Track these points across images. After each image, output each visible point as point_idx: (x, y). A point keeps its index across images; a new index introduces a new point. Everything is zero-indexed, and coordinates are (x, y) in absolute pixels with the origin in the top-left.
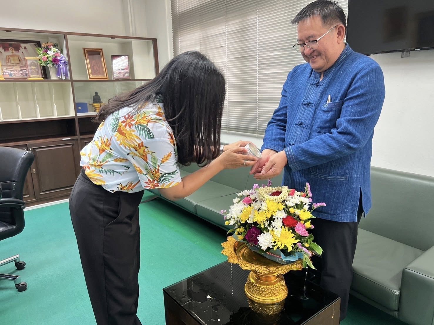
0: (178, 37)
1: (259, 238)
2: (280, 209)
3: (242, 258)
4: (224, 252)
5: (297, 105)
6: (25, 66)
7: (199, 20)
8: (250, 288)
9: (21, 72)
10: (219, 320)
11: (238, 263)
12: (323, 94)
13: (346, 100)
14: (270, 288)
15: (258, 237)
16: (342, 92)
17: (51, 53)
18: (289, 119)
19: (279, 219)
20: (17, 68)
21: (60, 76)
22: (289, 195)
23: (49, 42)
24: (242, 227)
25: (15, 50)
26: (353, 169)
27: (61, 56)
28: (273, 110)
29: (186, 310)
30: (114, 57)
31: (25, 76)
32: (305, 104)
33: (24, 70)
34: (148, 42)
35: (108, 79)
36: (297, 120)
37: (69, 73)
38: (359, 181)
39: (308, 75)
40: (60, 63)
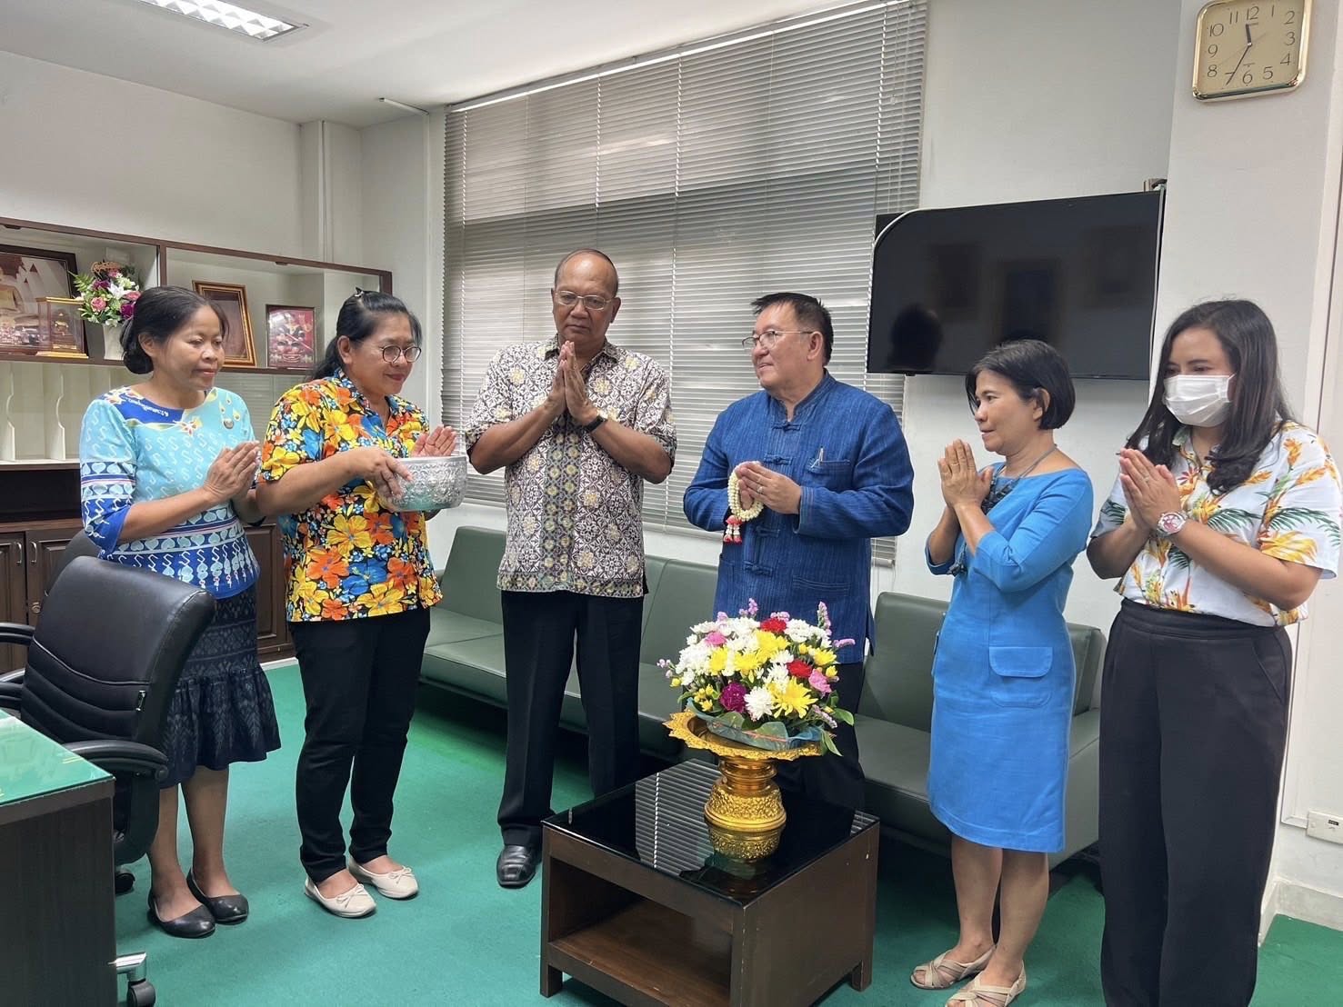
0: (459, 279)
1: (747, 699)
2: (782, 648)
6: (32, 318)
9: (18, 333)
17: (117, 292)
19: (781, 665)
20: (9, 321)
23: (108, 261)
24: (709, 684)
30: (271, 308)
31: (28, 344)
32: (770, 462)
33: (26, 327)
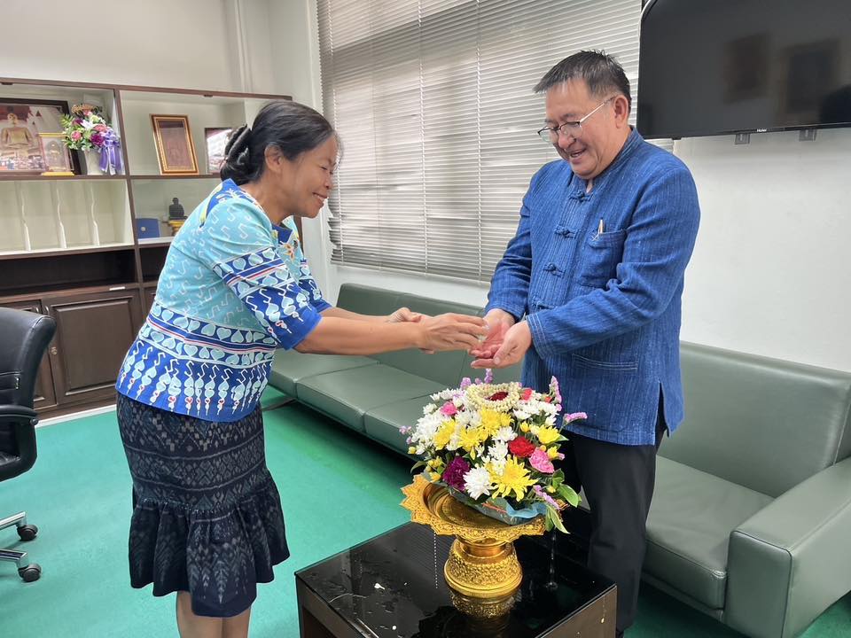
0: (332, 96)
1: (466, 478)
2: (505, 425)
3: (438, 515)
4: (406, 504)
5: (547, 234)
6: (37, 149)
8: (452, 568)
9: (30, 161)
10: (394, 628)
11: (429, 523)
12: (591, 216)
13: (631, 230)
14: (489, 569)
15: (464, 475)
16: (624, 214)
19: (502, 442)
21: (105, 168)
22: (520, 399)
23: (84, 104)
25: (19, 119)
26: (646, 350)
27: (108, 131)
28: (506, 240)
29: (335, 611)
30: (209, 131)
32: (560, 234)
35: (198, 174)
36: (546, 263)
37: (122, 164)
38: (658, 372)
39: (565, 182)
40: (105, 144)
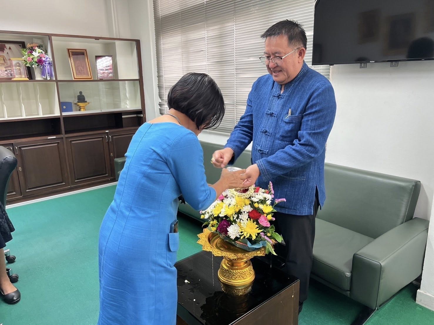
0: (161, 40)
2: (247, 204)
3: (215, 247)
4: (199, 242)
5: (262, 114)
6: (10, 66)
7: (180, 24)
8: (222, 273)
9: (6, 72)
10: (194, 300)
11: (211, 251)
12: (284, 106)
13: (306, 115)
14: (239, 273)
15: (227, 228)
16: (301, 106)
17: (36, 54)
18: (255, 126)
19: (246, 213)
20: (2, 68)
21: (44, 76)
22: (254, 192)
23: (34, 43)
24: (215, 220)
26: (310, 170)
27: (46, 57)
30: (97, 57)
31: (10, 76)
32: (268, 114)
33: (9, 70)
34: (131, 43)
35: (92, 79)
36: (262, 128)
37: (53, 74)
38: (315, 181)
39: (270, 87)
40: (45, 64)
